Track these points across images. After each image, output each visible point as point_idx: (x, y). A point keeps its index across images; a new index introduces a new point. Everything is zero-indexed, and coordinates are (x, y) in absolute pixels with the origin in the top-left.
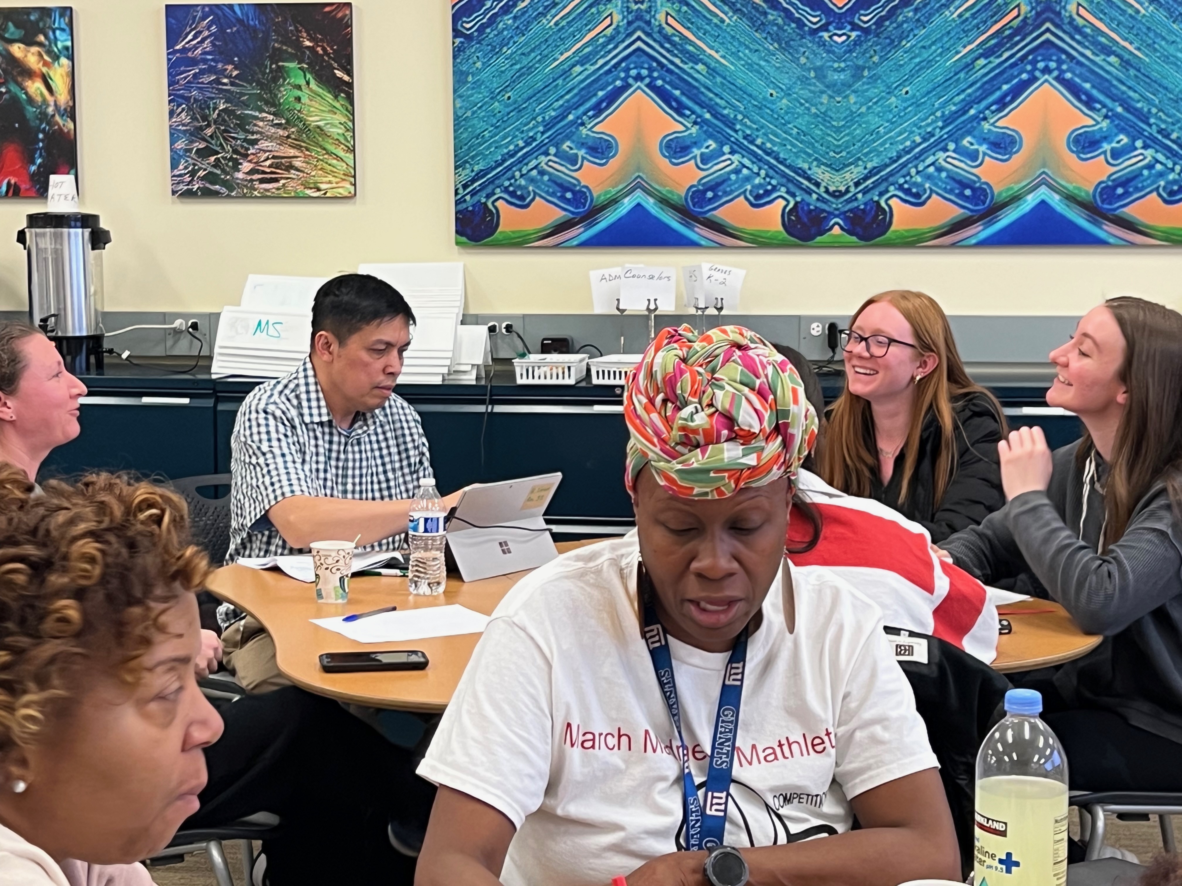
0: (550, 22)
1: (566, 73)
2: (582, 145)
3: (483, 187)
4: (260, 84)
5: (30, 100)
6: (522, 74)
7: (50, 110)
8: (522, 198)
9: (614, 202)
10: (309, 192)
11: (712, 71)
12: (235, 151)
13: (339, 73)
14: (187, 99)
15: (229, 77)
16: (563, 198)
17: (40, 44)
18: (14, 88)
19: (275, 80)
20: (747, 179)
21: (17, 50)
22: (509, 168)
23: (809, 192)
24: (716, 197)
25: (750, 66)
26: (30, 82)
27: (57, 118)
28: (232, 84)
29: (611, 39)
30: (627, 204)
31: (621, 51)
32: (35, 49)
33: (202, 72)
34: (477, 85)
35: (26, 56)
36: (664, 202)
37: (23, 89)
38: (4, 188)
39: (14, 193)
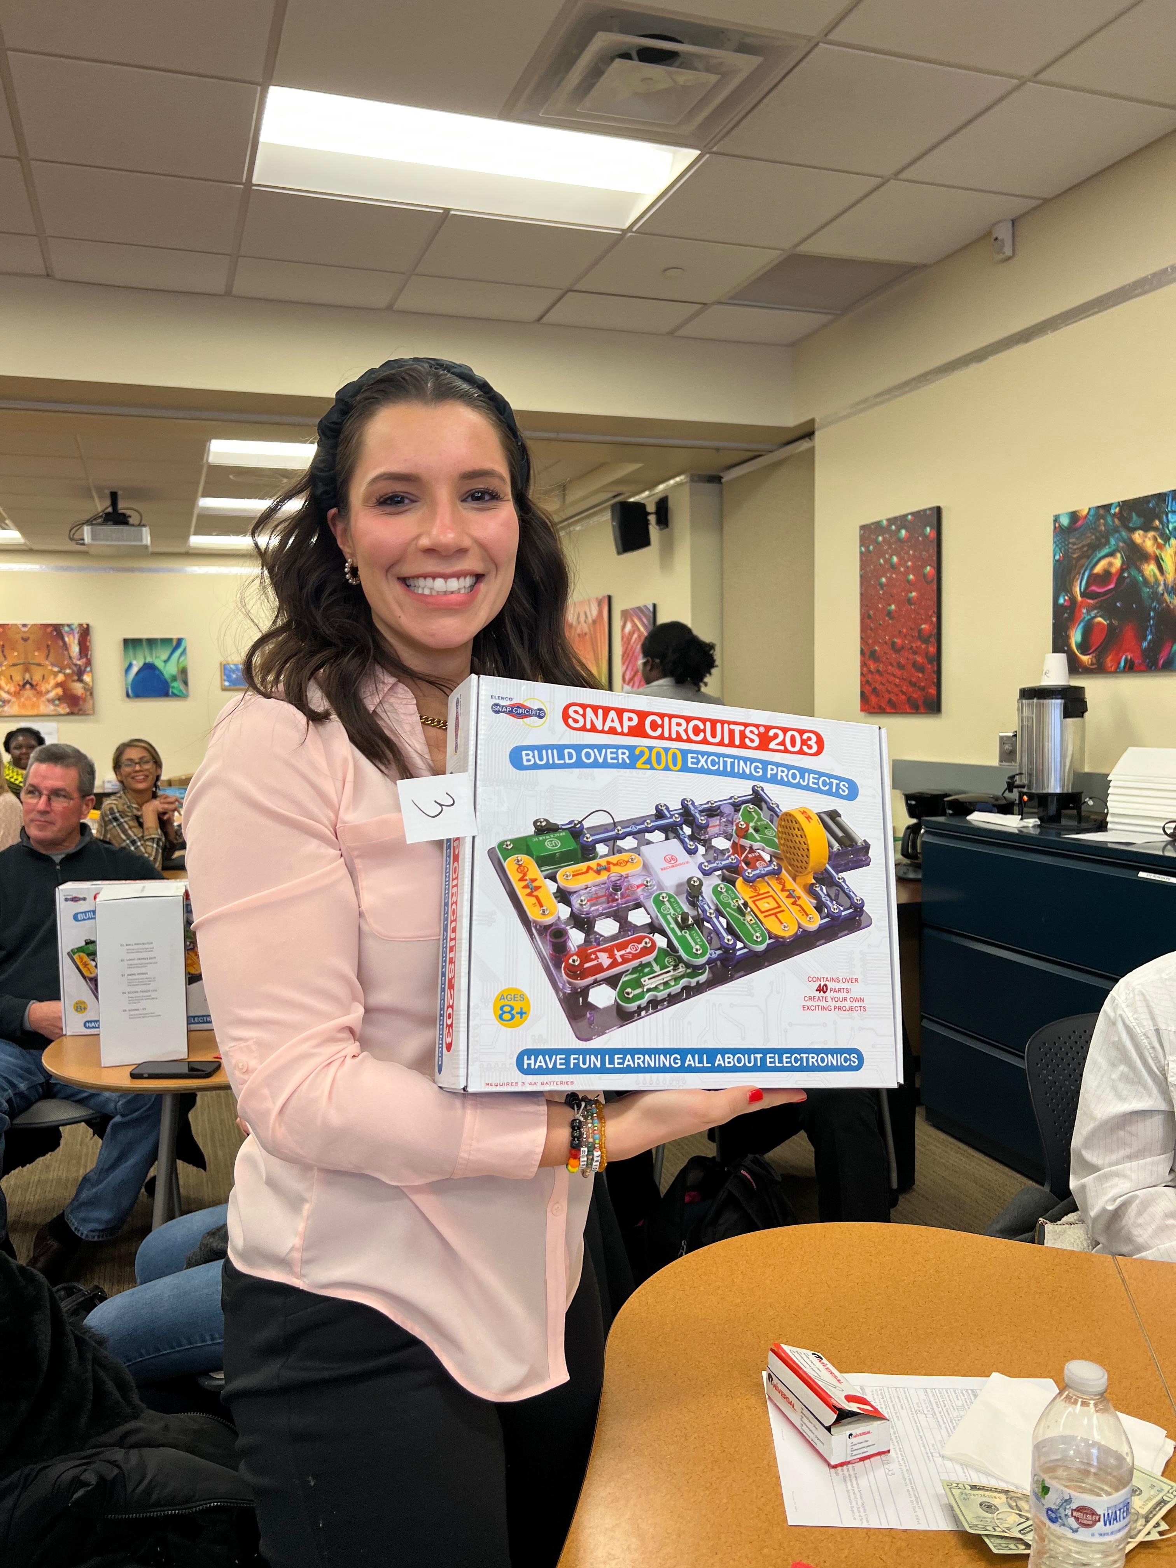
5: (1146, 581)
7: (1161, 589)
17: (1156, 529)
18: (1134, 572)
21: (1138, 537)
26: (1146, 565)
27: (1166, 596)
32: (1151, 534)
35: (1144, 541)
37: (1141, 572)
38: (1122, 664)
39: (1131, 668)
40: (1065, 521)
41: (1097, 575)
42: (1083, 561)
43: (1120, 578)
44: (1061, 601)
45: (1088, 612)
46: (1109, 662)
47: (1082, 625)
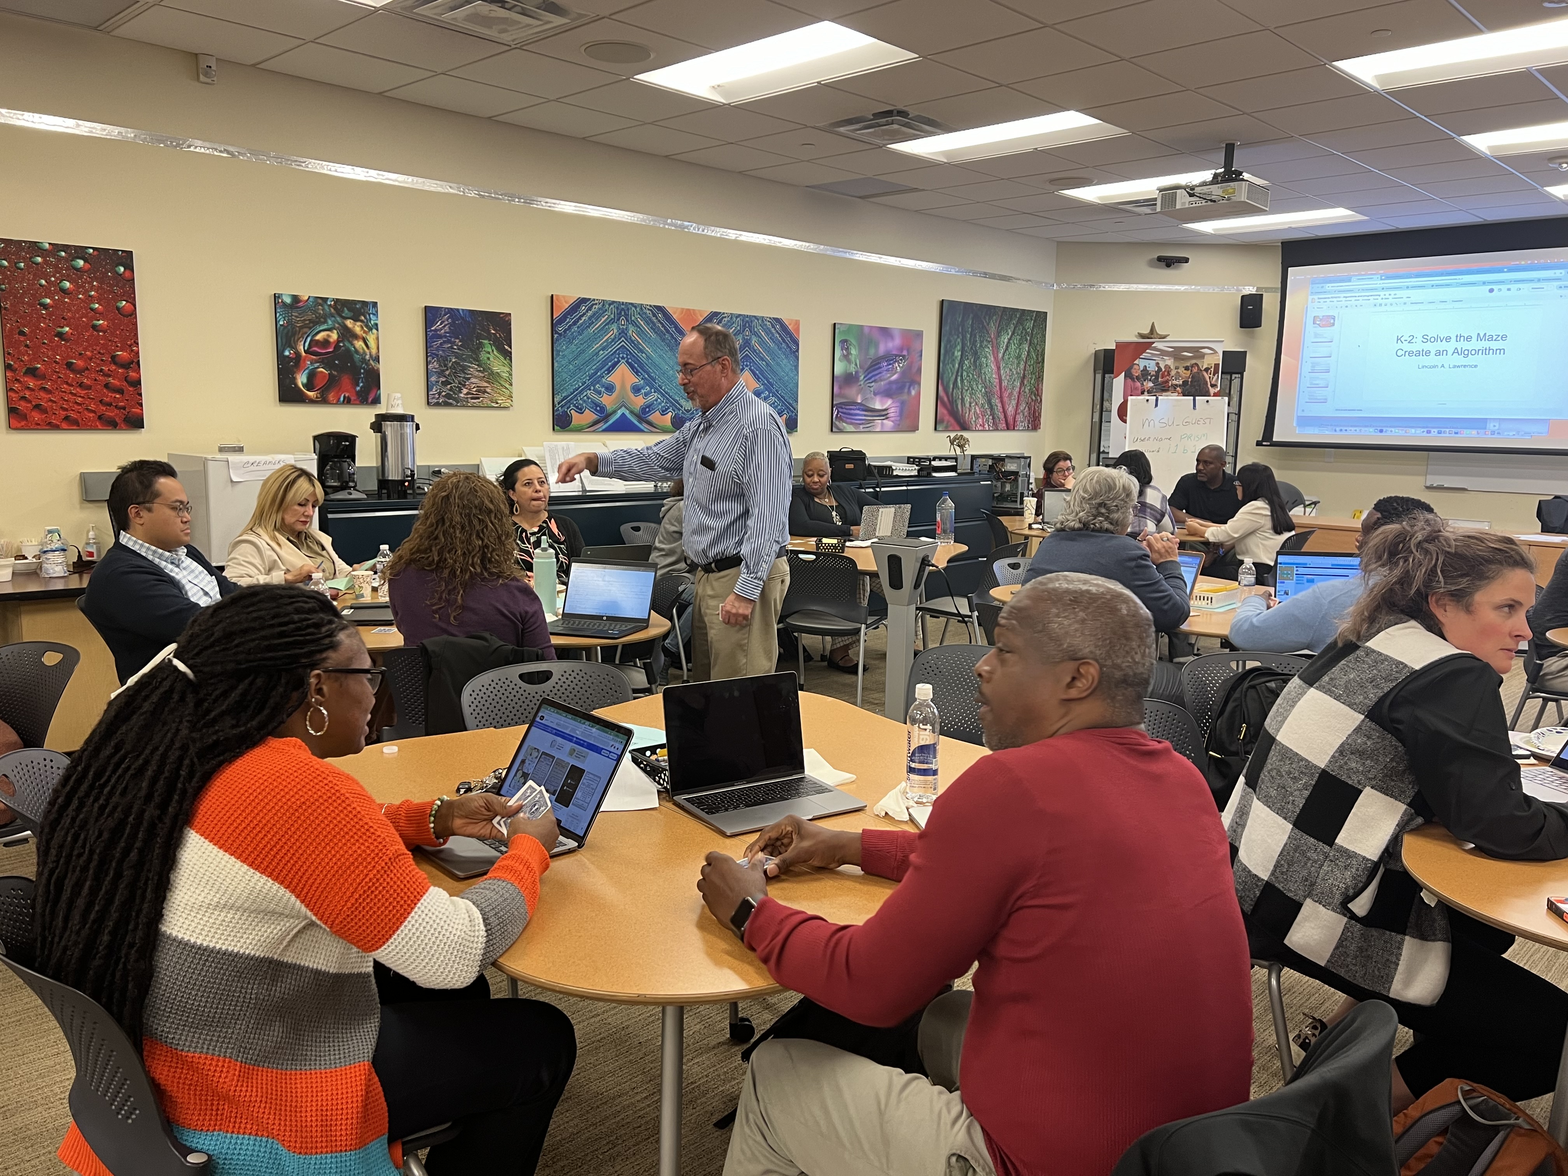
0: (591, 330)
1: (597, 354)
2: (603, 386)
3: (566, 404)
4: (471, 350)
5: (357, 351)
6: (580, 353)
7: (368, 357)
8: (581, 409)
9: (615, 412)
10: (493, 405)
11: (648, 357)
12: (460, 383)
13: (506, 347)
14: (437, 355)
15: (457, 345)
16: (596, 410)
17: (362, 321)
18: (348, 344)
19: (478, 349)
20: (660, 404)
21: (349, 323)
22: (576, 396)
23: (679, 410)
24: (649, 411)
25: (660, 356)
26: (357, 342)
27: (371, 362)
28: (459, 349)
29: (613, 340)
30: (619, 413)
31: (616, 346)
32: (359, 324)
33: (444, 342)
34: (564, 356)
35: (354, 327)
36: (632, 412)
37: (352, 344)
38: (342, 399)
39: (348, 402)
40: (288, 300)
41: (318, 341)
42: (305, 330)
43: (337, 347)
44: (287, 353)
45: (311, 363)
46: (331, 397)
47: (307, 371)
